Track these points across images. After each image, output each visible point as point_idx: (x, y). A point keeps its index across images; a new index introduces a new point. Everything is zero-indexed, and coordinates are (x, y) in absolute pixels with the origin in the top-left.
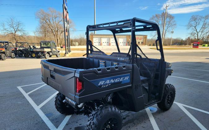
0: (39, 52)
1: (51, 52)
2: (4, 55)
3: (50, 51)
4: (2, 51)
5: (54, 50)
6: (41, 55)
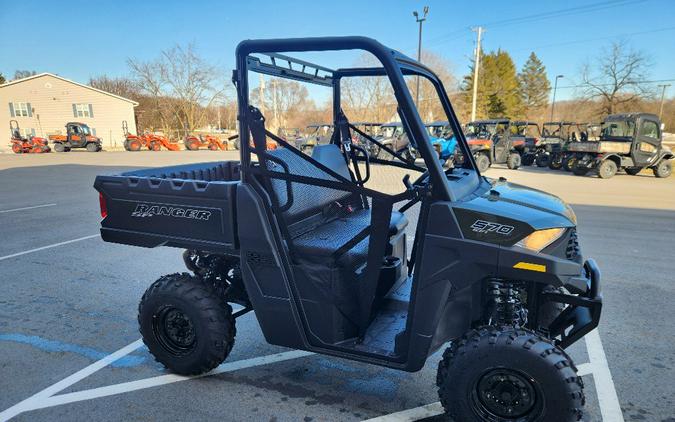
0: (583, 154)
1: (629, 155)
2: (484, 157)
3: (627, 151)
4: (483, 148)
5: (645, 147)
6: (588, 163)
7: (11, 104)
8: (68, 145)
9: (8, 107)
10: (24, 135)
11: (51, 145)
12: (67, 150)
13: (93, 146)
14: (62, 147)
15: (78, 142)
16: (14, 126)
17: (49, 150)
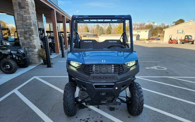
7: (178, 30)
8: (184, 42)
9: (177, 31)
10: (172, 39)
11: (179, 42)
12: (183, 43)
13: (191, 43)
14: (182, 42)
15: (187, 41)
16: (171, 37)
17: (177, 43)
